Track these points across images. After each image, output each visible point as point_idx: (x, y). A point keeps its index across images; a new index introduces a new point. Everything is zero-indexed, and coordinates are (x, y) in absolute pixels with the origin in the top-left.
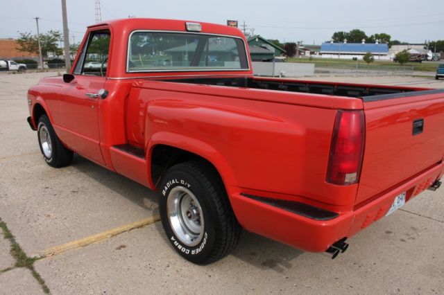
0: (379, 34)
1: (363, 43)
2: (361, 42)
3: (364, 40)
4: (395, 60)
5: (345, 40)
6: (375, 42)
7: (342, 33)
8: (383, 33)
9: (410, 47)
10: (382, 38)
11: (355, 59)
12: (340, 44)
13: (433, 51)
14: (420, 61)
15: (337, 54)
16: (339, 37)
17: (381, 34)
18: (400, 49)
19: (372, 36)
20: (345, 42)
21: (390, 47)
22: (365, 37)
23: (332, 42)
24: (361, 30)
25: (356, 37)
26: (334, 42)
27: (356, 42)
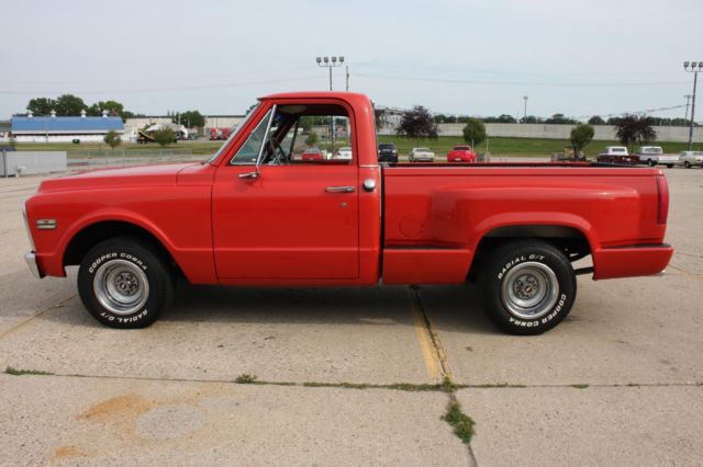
0: (105, 101)
1: (84, 116)
2: (80, 115)
3: (83, 112)
4: (139, 141)
5: (53, 112)
6: (102, 115)
7: (44, 100)
8: (111, 100)
9: (154, 120)
10: (110, 109)
11: (77, 142)
12: (45, 119)
13: (186, 127)
14: (175, 141)
15: (44, 135)
16: (40, 107)
17: (109, 102)
18: (141, 124)
19: (95, 106)
20: (53, 116)
21: (124, 122)
22: (85, 107)
23: (30, 116)
24: (76, 96)
25: (70, 107)
26: (34, 115)
27: (69, 115)
